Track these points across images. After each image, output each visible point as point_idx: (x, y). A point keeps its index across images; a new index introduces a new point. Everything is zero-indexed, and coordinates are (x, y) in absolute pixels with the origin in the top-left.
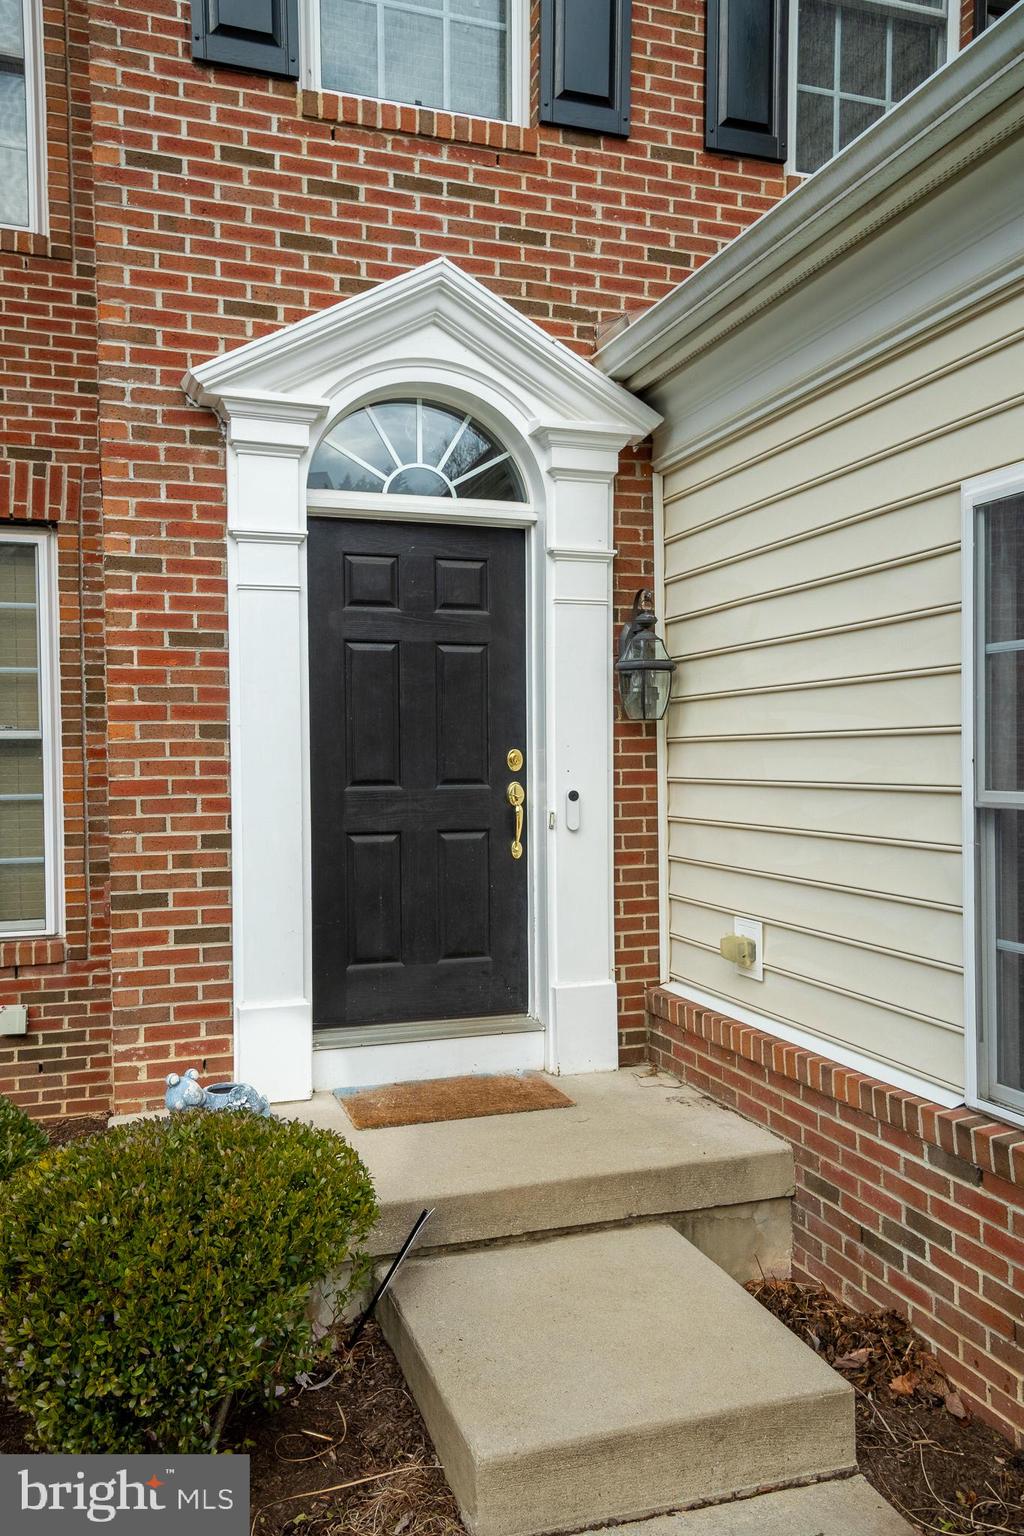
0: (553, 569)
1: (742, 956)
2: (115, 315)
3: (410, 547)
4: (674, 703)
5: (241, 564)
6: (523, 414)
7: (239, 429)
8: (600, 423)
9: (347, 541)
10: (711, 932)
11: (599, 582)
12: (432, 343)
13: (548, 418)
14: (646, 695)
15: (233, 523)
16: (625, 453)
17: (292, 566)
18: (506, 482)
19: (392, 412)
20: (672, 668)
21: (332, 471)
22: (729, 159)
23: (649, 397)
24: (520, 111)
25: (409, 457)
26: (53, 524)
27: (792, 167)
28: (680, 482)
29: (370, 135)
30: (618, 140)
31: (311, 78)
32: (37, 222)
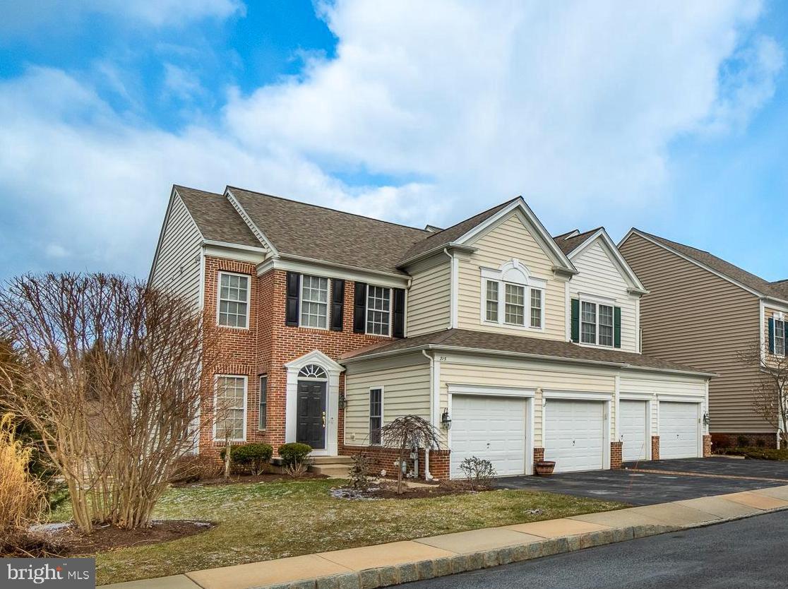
0: (330, 388)
1: (353, 438)
2: (274, 356)
3: (310, 384)
4: (347, 406)
5: (288, 388)
6: (326, 368)
7: (289, 371)
8: (339, 370)
9: (302, 383)
10: (349, 436)
11: (337, 390)
12: (315, 359)
13: (330, 368)
14: (343, 405)
15: (288, 382)
16: (341, 374)
17: (295, 388)
18: (324, 376)
19: (309, 367)
20: (346, 401)
21: (300, 374)
22: (357, 333)
23: (344, 366)
24: (328, 328)
25: (310, 372)
26: (248, 375)
27: (366, 333)
28: (349, 377)
29: (308, 333)
30: (341, 331)
31: (300, 326)
32: (247, 327)
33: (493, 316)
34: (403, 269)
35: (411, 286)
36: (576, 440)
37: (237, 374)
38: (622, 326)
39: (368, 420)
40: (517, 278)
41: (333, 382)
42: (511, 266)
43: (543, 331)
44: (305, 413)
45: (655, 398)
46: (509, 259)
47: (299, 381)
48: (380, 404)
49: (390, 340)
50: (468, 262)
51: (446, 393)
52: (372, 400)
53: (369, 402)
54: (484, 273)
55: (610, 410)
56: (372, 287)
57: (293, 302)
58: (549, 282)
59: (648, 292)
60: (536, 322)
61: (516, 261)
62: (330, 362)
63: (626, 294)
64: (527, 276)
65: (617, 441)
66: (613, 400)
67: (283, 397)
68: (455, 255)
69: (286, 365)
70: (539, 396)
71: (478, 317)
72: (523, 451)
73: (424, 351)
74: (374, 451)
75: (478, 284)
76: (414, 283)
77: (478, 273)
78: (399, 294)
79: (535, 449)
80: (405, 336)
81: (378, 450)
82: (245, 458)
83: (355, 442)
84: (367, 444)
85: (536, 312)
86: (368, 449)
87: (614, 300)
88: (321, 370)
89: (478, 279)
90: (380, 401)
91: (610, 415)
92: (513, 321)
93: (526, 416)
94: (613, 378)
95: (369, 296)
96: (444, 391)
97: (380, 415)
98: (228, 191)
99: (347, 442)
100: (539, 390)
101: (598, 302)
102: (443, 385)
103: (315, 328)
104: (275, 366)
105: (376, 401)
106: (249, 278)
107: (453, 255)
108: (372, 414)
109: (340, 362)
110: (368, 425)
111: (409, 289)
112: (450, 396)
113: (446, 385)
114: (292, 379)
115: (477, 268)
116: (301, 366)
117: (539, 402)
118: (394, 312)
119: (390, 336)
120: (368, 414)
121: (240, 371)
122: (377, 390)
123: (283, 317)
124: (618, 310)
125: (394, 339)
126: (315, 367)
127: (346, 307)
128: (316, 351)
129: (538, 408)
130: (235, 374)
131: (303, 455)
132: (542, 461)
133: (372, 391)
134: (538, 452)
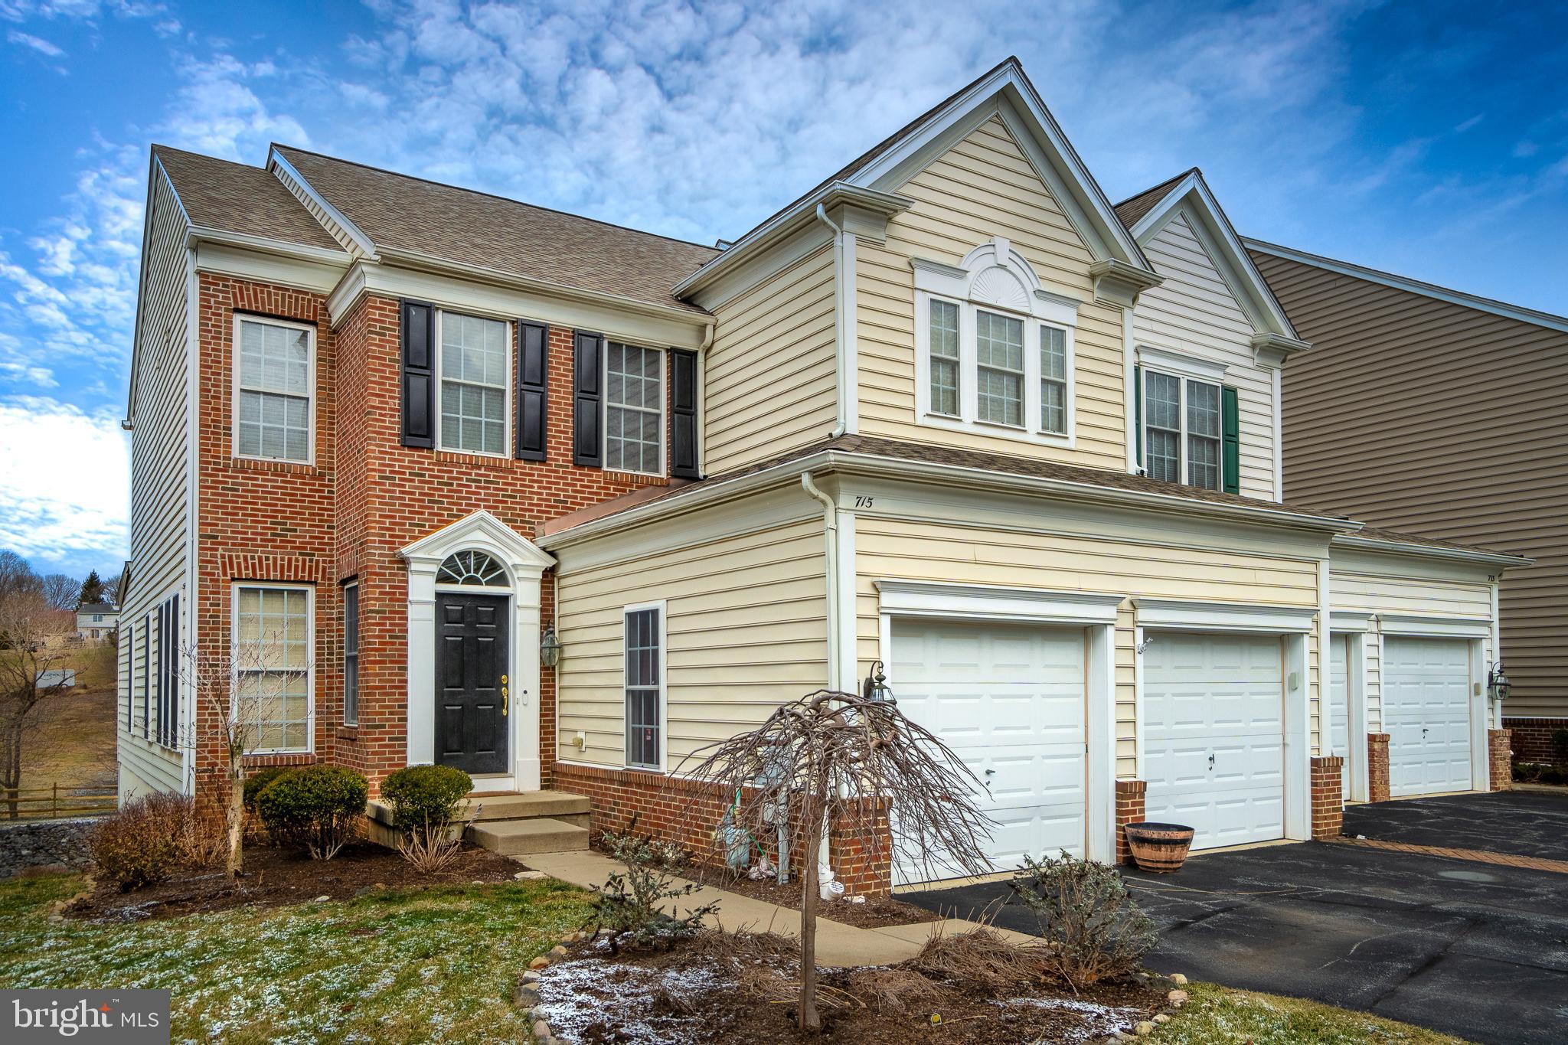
0: (519, 611)
1: (578, 744)
2: (375, 529)
3: (468, 603)
4: (562, 660)
5: (412, 612)
6: (509, 558)
7: (414, 567)
8: (535, 562)
9: (446, 601)
10: (569, 739)
11: (536, 617)
12: (479, 535)
13: (518, 561)
14: (551, 656)
15: (410, 598)
16: (545, 575)
17: (430, 612)
18: (502, 580)
19: (463, 555)
20: (561, 647)
21: (442, 578)
22: (582, 467)
23: (553, 554)
24: (508, 454)
25: (468, 571)
26: (315, 583)
27: (605, 468)
28: (564, 582)
29: (458, 465)
30: (543, 462)
31: (439, 447)
32: (311, 461)
33: (947, 401)
34: (689, 299)
35: (713, 343)
36: (1217, 753)
37: (289, 581)
38: (1242, 438)
39: (622, 696)
40: (1007, 293)
41: (525, 595)
42: (989, 261)
43: (1071, 444)
44: (456, 681)
45: (1374, 627)
46: (982, 240)
47: (440, 596)
48: (656, 653)
49: (665, 486)
50: (879, 245)
51: (874, 613)
52: (631, 643)
53: (622, 647)
54: (923, 278)
55: (1308, 661)
56: (615, 346)
57: (417, 384)
58: (1085, 310)
59: (1308, 345)
60: (1056, 422)
61: (1003, 247)
62: (518, 543)
63: (1247, 352)
64: (1030, 290)
65: (1326, 753)
66: (1313, 632)
67: (398, 637)
68: (846, 225)
69: (404, 550)
70: (1126, 621)
71: (906, 402)
72: (1080, 791)
73: (806, 479)
74: (639, 785)
75: (905, 309)
76: (720, 333)
77: (905, 279)
78: (684, 363)
79: (1120, 787)
80: (701, 474)
81: (653, 784)
82: (290, 812)
83: (584, 757)
84: (618, 762)
85: (1055, 389)
86: (625, 779)
87: (1222, 367)
88: (493, 566)
89: (905, 294)
90: (656, 642)
91: (1308, 677)
92: (998, 414)
93: (1086, 683)
94: (1311, 568)
95: (609, 369)
96: (869, 607)
97: (656, 681)
98: (277, 157)
99: (565, 756)
100: (1125, 605)
101: (1186, 372)
102: (865, 587)
103: (477, 453)
104: (378, 553)
105: (644, 642)
106: (312, 330)
107: (840, 225)
108: (631, 680)
109: (542, 541)
110: (621, 711)
111: (708, 350)
112: (886, 621)
113: (874, 585)
114: (422, 589)
115: (902, 263)
116: (442, 554)
117: (1126, 640)
118: (673, 411)
119: (663, 473)
120: (622, 679)
121: (296, 574)
122: (644, 614)
123: (393, 423)
124: (1230, 393)
125: (673, 481)
126: (480, 556)
127: (553, 397)
128: (482, 512)
129: (1126, 658)
130: (282, 581)
131: (448, 800)
132: (1140, 824)
133: (631, 616)
134: (1129, 794)
